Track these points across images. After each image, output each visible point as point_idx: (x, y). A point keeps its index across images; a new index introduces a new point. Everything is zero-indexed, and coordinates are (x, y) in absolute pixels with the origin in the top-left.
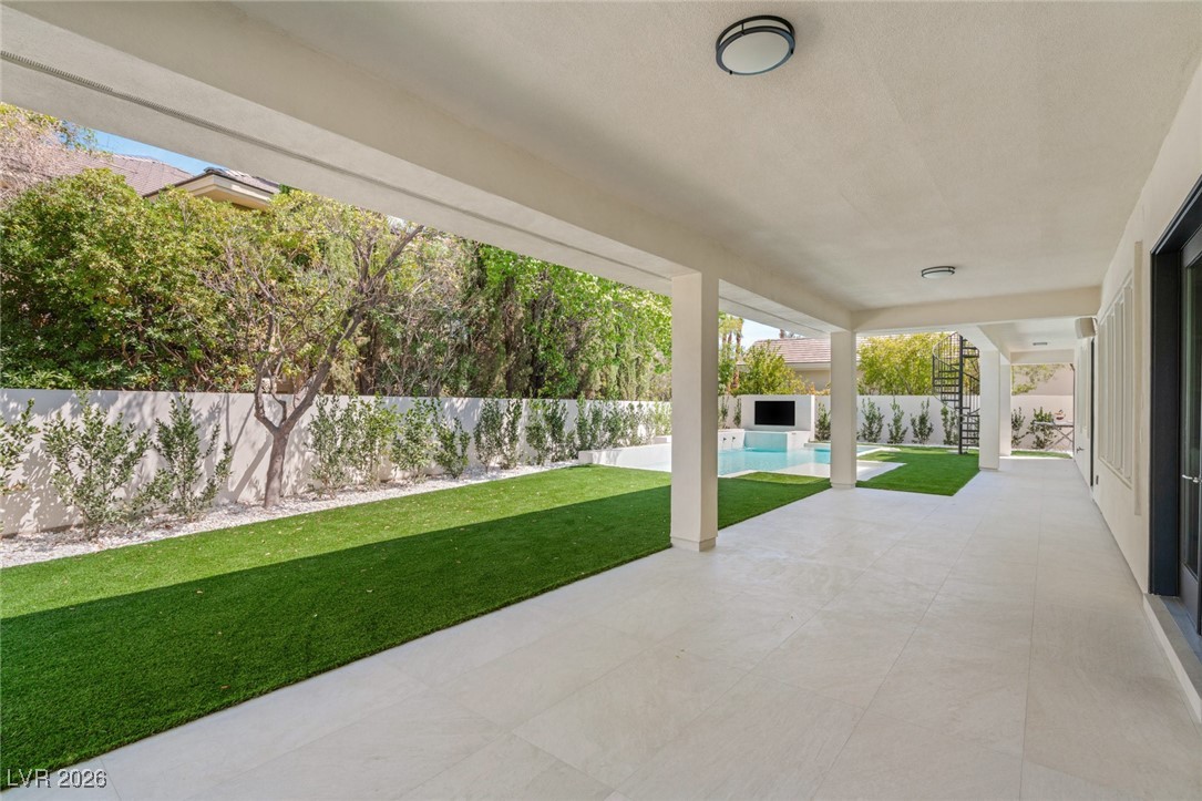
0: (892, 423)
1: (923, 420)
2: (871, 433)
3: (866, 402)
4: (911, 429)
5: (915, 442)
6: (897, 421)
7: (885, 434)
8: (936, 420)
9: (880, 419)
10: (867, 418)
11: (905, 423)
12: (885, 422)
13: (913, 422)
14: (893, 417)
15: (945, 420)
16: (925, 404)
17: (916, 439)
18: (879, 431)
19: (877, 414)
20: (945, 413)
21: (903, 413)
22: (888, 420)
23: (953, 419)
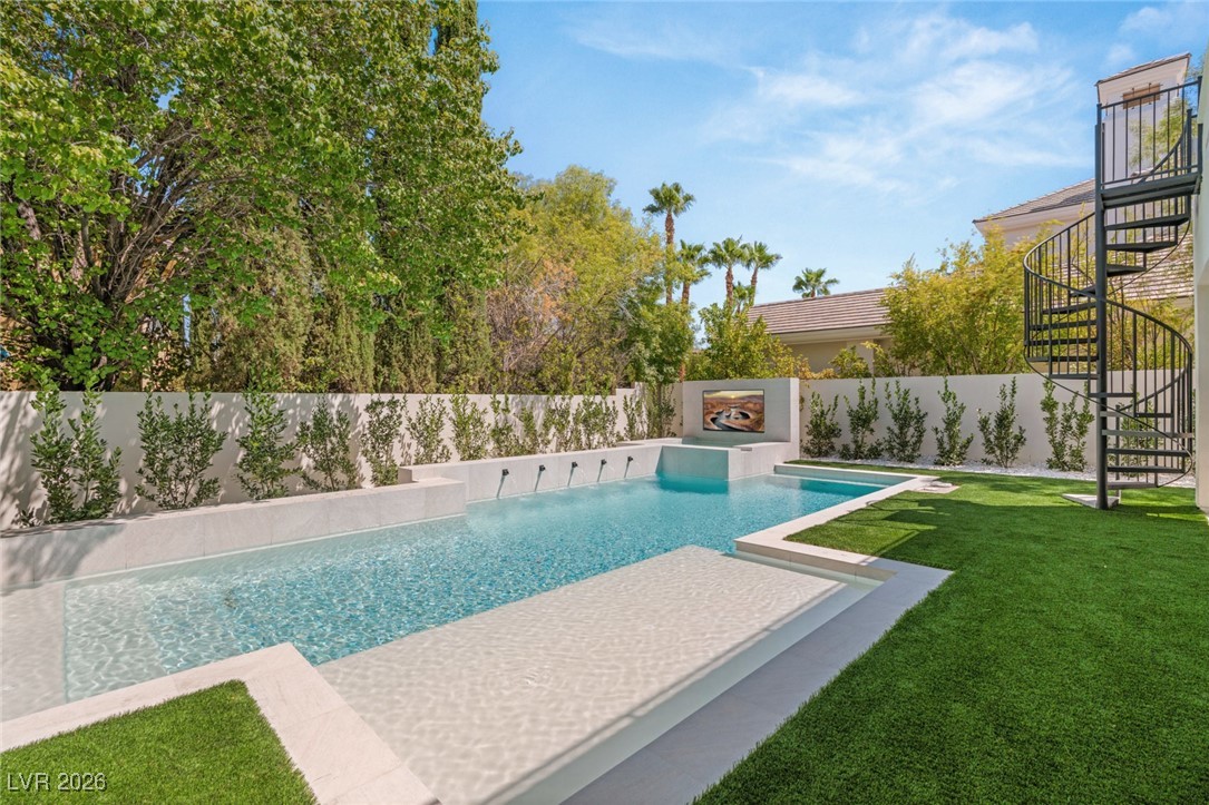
0: (942, 426)
1: (1003, 420)
2: (904, 445)
3: (893, 388)
4: (979, 438)
5: (989, 463)
6: (951, 423)
7: (930, 446)
8: (1031, 420)
9: (920, 419)
10: (895, 417)
11: (968, 427)
12: (928, 424)
13: (984, 424)
14: (944, 414)
15: (1051, 420)
16: (1008, 391)
17: (991, 457)
18: (919, 441)
19: (913, 409)
20: (1049, 405)
21: (962, 408)
22: (936, 419)
23: (1068, 419)
